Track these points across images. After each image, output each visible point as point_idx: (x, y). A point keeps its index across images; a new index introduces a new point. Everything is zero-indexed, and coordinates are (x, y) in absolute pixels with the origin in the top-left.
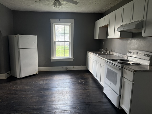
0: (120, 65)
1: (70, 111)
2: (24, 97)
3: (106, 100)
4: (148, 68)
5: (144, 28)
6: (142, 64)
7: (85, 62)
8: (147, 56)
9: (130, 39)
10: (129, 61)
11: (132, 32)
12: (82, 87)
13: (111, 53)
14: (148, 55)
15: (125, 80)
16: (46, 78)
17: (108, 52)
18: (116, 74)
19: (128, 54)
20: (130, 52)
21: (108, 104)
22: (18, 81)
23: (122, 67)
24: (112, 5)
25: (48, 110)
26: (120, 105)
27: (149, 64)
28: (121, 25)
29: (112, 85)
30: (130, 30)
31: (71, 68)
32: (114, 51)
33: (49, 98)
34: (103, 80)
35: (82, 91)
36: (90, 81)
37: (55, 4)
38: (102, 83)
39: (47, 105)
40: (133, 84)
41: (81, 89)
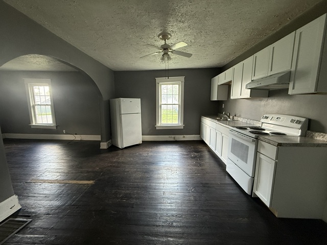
0: (254, 136)
1: (183, 193)
2: (127, 171)
3: (231, 182)
4: (298, 140)
5: (293, 82)
6: (287, 135)
7: (199, 130)
8: (296, 123)
9: (266, 99)
10: (264, 130)
11: (268, 90)
12: (196, 162)
13: (235, 118)
14: (298, 121)
15: (262, 156)
16: (151, 150)
17: (231, 117)
18: (247, 147)
19: (263, 120)
20: (266, 117)
21: (234, 187)
22: (120, 152)
23: (257, 138)
24: (237, 55)
25: (155, 189)
26: (253, 191)
27: (299, 134)
28: (252, 81)
29: (241, 163)
30: (267, 86)
31: (180, 138)
32: (240, 116)
33: (155, 174)
34: (225, 155)
35: (197, 168)
36: (206, 155)
37: (163, 59)
38: (224, 159)
39: (153, 183)
40: (276, 164)
41: (195, 165)
